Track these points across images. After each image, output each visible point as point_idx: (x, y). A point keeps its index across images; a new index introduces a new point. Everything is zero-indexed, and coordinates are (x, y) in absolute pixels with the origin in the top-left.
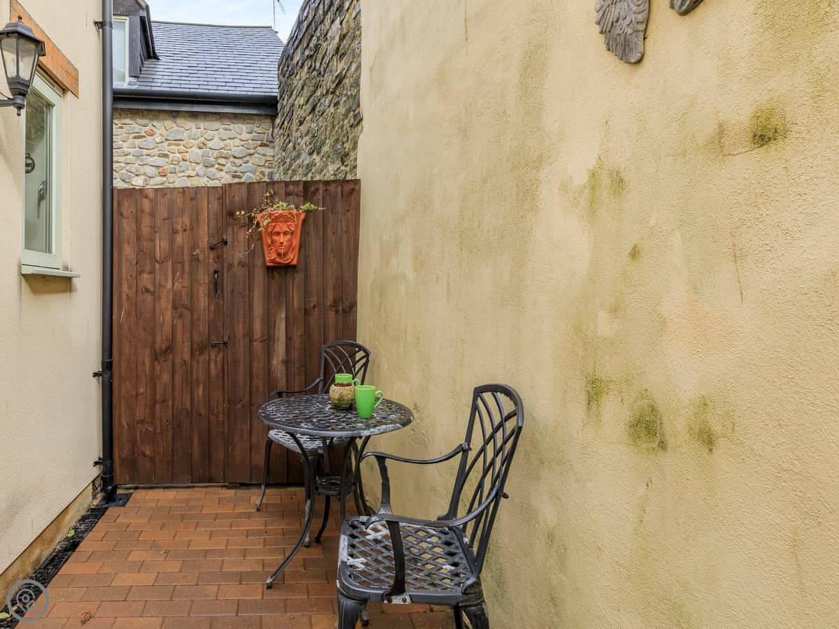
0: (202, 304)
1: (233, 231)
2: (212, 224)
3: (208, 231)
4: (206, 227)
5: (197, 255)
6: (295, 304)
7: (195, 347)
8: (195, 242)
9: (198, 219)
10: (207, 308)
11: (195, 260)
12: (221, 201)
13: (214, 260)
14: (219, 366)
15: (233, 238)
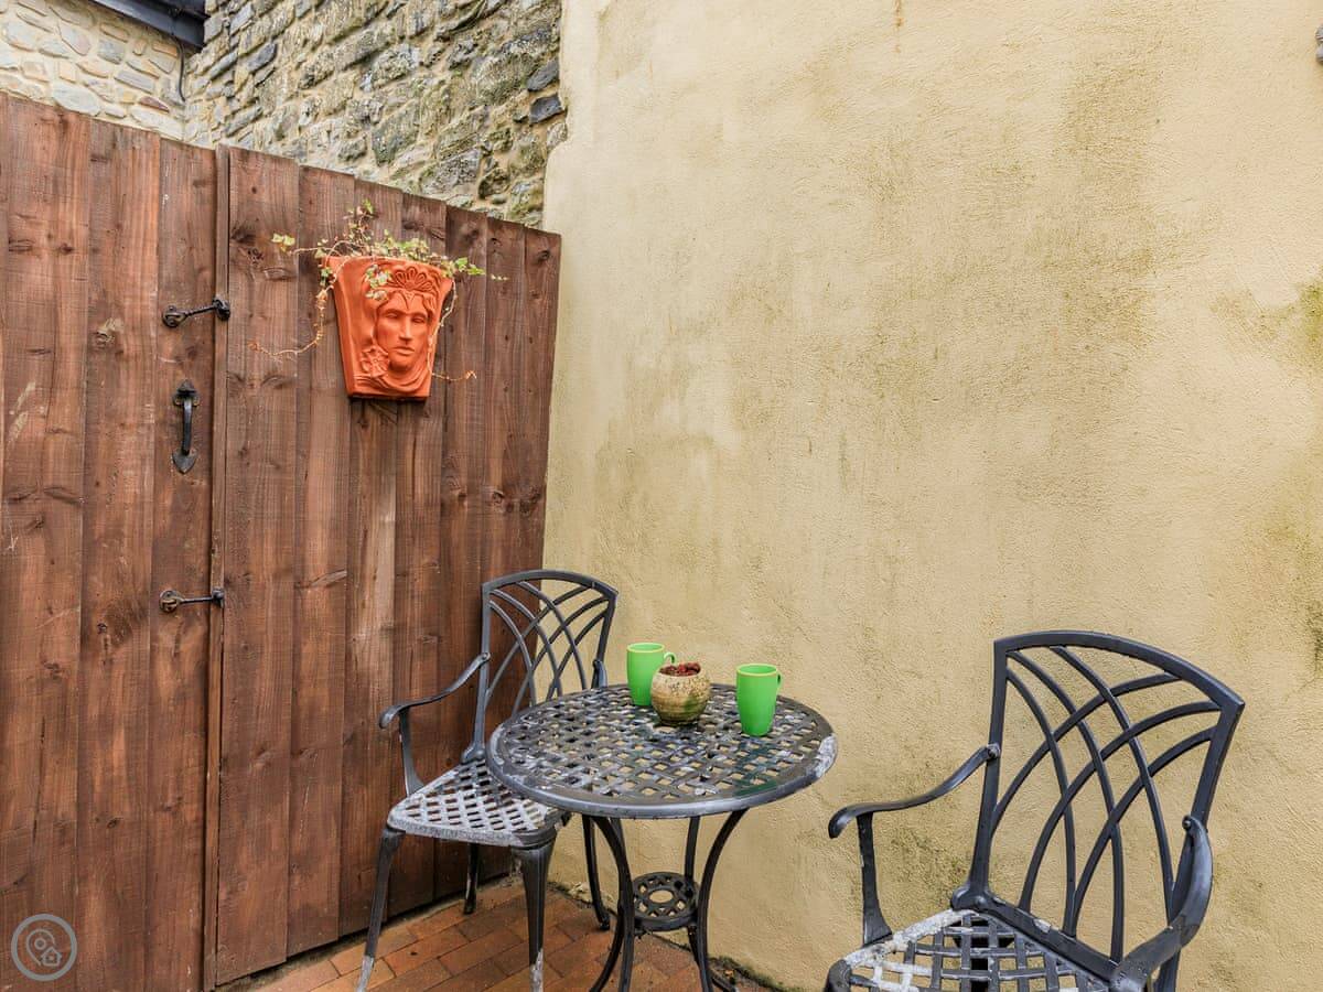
0: (131, 489)
1: (251, 286)
2: (176, 251)
3: (160, 269)
4: (151, 255)
5: (114, 334)
6: (419, 491)
7: (98, 618)
8: (105, 293)
9: (119, 226)
10: (148, 499)
11: (103, 350)
12: (207, 191)
13: (177, 358)
14: (189, 666)
15: (250, 308)
